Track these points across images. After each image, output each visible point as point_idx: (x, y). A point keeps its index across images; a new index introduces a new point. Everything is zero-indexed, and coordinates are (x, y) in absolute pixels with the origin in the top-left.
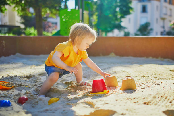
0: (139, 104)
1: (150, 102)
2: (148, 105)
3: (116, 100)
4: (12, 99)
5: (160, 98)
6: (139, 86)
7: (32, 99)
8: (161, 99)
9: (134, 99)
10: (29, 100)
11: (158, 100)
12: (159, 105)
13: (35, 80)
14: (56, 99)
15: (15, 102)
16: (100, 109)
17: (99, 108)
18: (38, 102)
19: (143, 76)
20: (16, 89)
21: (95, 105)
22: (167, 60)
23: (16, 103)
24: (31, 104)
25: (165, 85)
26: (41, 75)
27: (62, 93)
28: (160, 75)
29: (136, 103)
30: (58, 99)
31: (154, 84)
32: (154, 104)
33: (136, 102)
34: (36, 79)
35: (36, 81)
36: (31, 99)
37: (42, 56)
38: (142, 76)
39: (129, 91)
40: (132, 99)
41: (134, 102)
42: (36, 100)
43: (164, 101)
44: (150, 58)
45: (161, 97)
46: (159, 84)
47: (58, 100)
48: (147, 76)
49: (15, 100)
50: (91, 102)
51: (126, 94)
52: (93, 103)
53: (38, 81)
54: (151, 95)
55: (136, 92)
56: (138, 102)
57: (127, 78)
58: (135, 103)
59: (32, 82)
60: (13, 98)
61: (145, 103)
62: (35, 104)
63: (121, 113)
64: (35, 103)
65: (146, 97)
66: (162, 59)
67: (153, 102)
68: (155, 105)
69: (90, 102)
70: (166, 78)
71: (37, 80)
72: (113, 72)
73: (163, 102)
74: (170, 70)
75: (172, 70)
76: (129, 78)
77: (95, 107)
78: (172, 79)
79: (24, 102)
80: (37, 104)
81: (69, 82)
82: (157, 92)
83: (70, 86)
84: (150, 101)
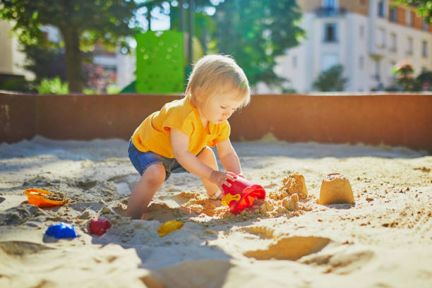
0: (374, 227)
1: (397, 224)
2: (393, 229)
3: (320, 221)
4: (73, 224)
5: (416, 215)
6: (359, 197)
7: (119, 225)
8: (419, 218)
9: (358, 218)
10: (113, 226)
11: (412, 219)
12: (419, 229)
13: (104, 190)
14: (177, 223)
15: (83, 230)
16: (290, 236)
17: (288, 234)
18: (133, 230)
19: (359, 179)
20: (70, 206)
21: (273, 231)
22: (399, 148)
23: (85, 232)
24: (118, 235)
25: (417, 193)
26: (116, 181)
27: (184, 214)
28: (394, 177)
29: (365, 225)
30: (180, 223)
31: (392, 192)
32: (406, 226)
33: (366, 223)
34: (107, 188)
35: (108, 192)
36: (116, 225)
37: (98, 141)
38: (357, 177)
39: (340, 205)
40: (353, 220)
41: (361, 223)
42: (129, 228)
43: (427, 220)
44: (360, 145)
45: (419, 213)
46: (403, 191)
47: (182, 225)
48: (369, 178)
49: (80, 226)
50: (261, 228)
51: (337, 210)
52: (265, 228)
53: (111, 192)
54: (394, 210)
55: (356, 206)
56: (369, 223)
57: (332, 176)
58: (362, 225)
59: (99, 194)
60: (76, 223)
61: (386, 225)
62: (127, 236)
63: (344, 241)
64: (128, 234)
65: (385, 213)
66: (389, 147)
67: (403, 223)
68: (409, 227)
69: (257, 227)
70: (412, 183)
71: (108, 190)
72: (284, 172)
73: (424, 223)
74: (415, 169)
75: (420, 168)
76: (336, 176)
77: (276, 233)
78: (425, 184)
79: (102, 229)
80: (133, 236)
81: (188, 194)
82: (406, 204)
83: (193, 200)
84: (396, 221)
